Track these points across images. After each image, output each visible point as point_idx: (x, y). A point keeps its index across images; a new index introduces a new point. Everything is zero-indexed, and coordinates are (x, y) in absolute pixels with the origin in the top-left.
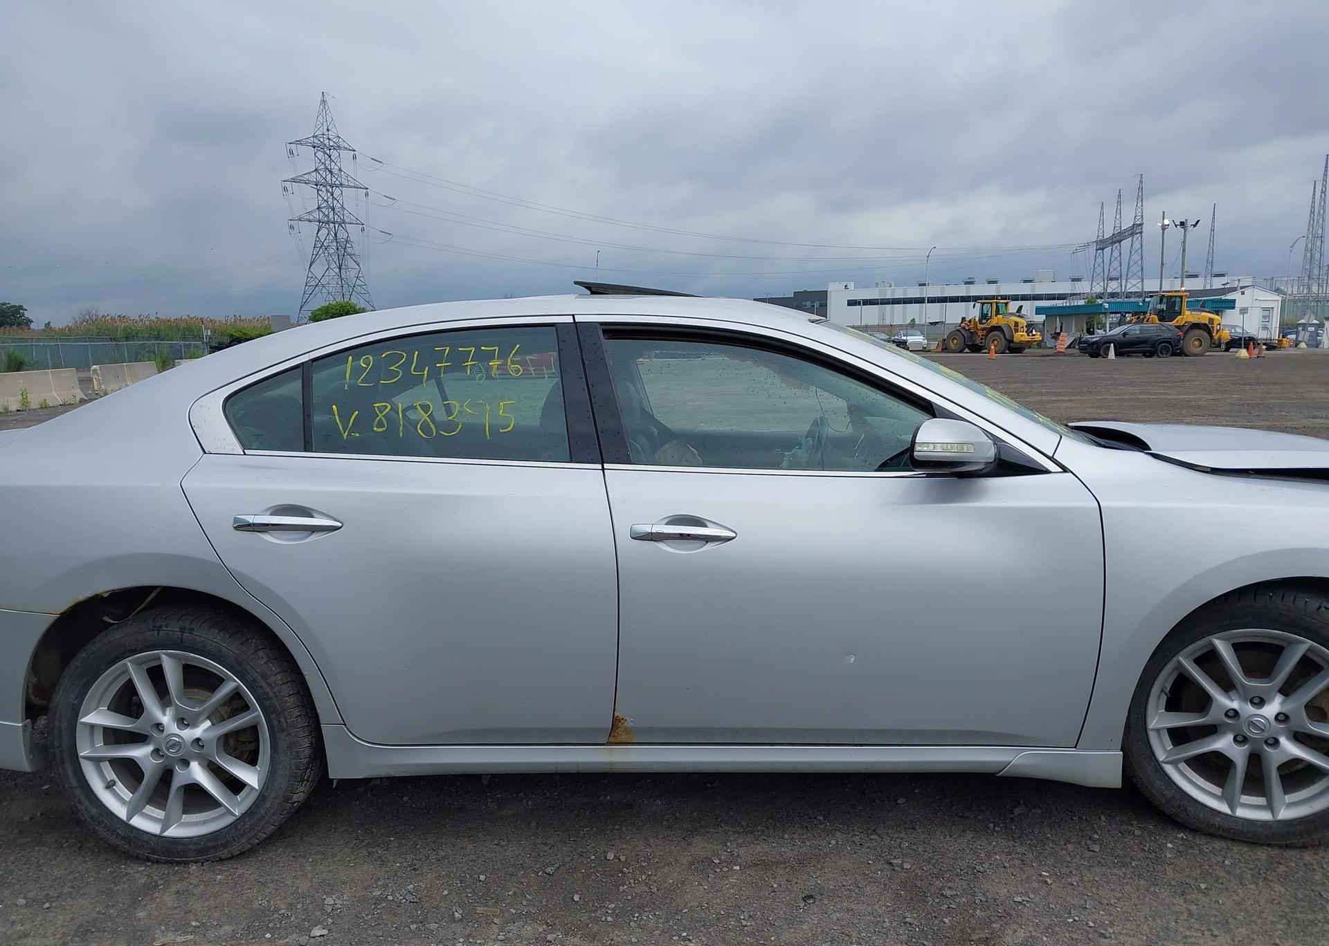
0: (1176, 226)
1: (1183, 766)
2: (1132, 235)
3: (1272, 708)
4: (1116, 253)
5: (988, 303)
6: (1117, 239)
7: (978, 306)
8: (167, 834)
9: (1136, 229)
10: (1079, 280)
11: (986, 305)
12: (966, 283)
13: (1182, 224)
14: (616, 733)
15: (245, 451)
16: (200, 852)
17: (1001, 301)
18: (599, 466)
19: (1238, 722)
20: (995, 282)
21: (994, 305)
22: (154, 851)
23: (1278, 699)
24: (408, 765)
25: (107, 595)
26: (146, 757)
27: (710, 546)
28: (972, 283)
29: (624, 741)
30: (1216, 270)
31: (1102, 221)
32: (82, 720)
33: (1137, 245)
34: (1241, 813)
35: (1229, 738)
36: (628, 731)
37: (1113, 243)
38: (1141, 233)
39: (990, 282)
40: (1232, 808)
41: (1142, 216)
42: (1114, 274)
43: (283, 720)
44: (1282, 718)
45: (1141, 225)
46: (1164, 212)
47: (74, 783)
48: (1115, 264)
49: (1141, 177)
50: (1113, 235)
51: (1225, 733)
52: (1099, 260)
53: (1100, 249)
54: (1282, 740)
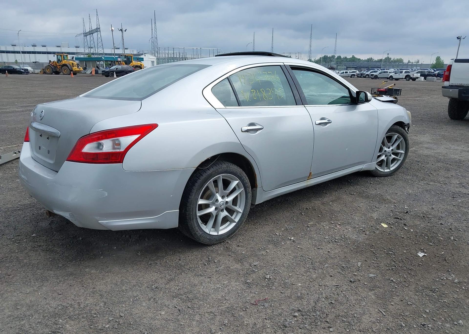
0: (119, 30)
2: (97, 31)
3: (391, 148)
4: (92, 38)
5: (59, 55)
6: (91, 33)
7: (56, 56)
8: (219, 234)
9: (98, 30)
10: (78, 47)
11: (58, 56)
12: (33, 46)
13: (121, 30)
14: (310, 176)
15: (226, 107)
16: (228, 236)
17: (65, 55)
18: (303, 106)
19: (386, 152)
20: (45, 46)
21: (62, 56)
22: (217, 241)
23: (392, 146)
24: (270, 196)
25: (210, 158)
26: (213, 211)
27: (328, 125)
28: (35, 46)
29: (310, 179)
31: (84, 26)
32: (198, 203)
33: (99, 36)
34: (385, 171)
37: (90, 34)
38: (100, 31)
39: (43, 46)
41: (99, 25)
42: (92, 46)
44: (392, 150)
45: (100, 28)
46: (111, 25)
47: (196, 225)
48: (92, 42)
49: (97, 10)
50: (90, 31)
51: (383, 155)
52: (86, 40)
53: (85, 36)
54: (392, 155)
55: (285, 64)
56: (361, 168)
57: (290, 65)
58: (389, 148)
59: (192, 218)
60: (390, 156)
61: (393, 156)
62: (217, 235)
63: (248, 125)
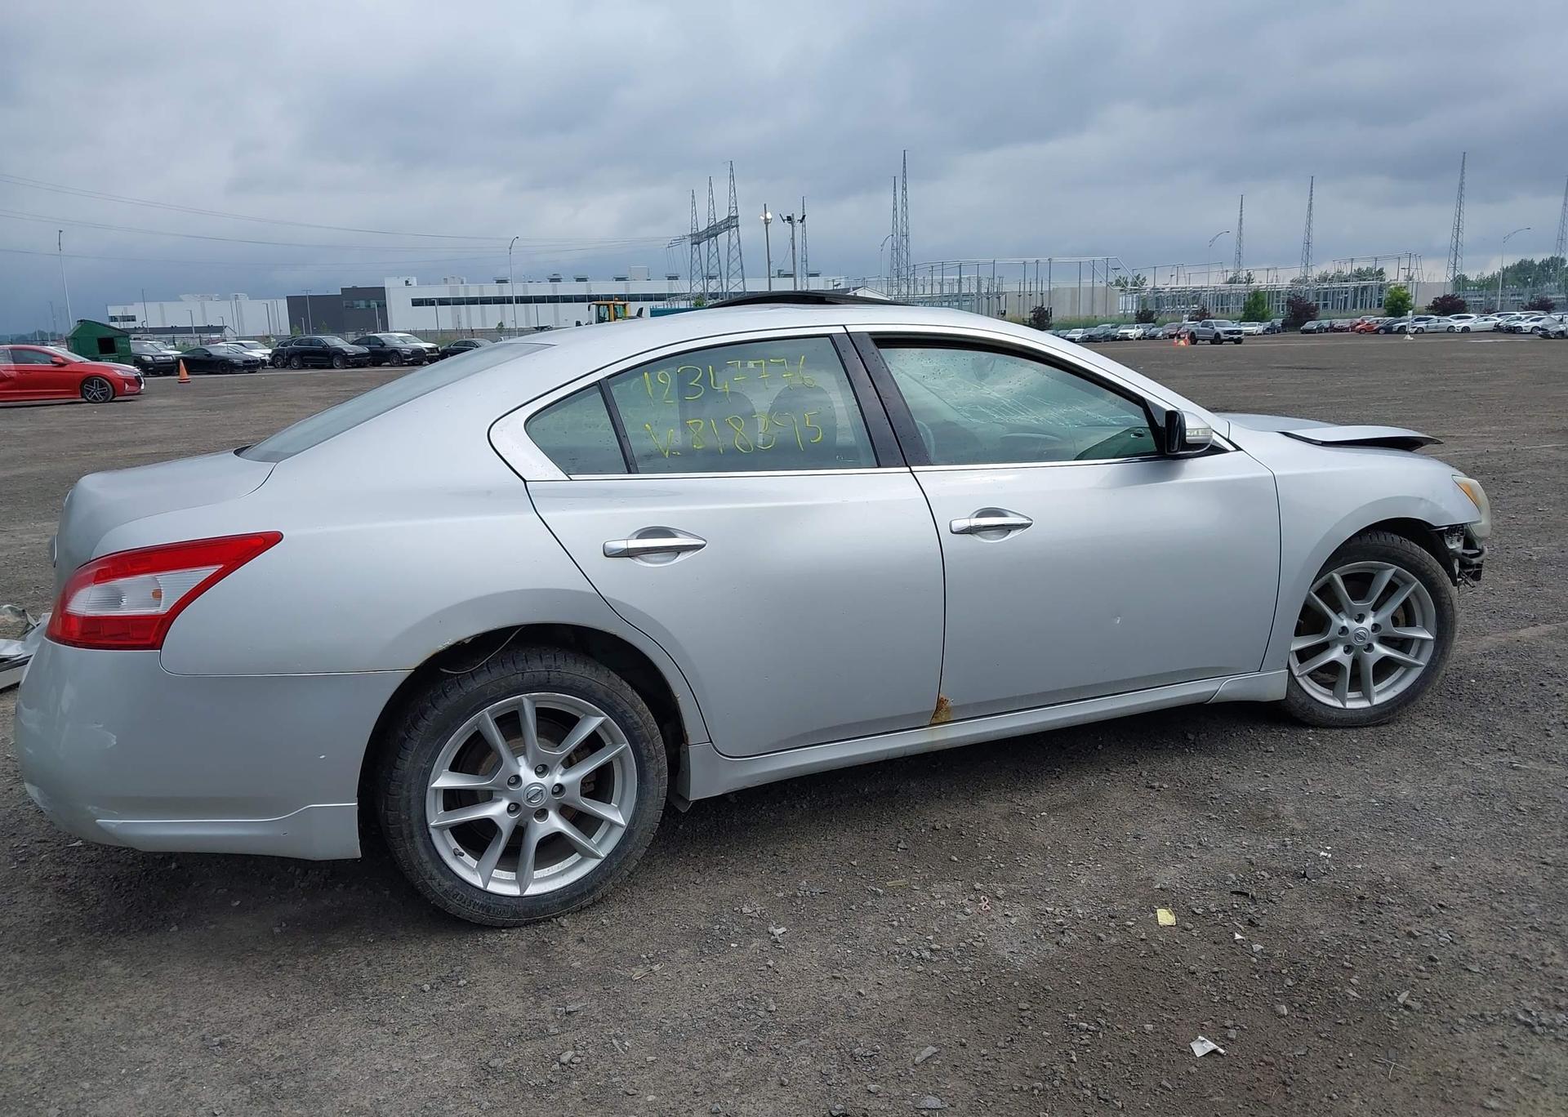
0: (784, 221)
1: (1306, 677)
2: (728, 228)
3: (1369, 622)
4: (713, 249)
5: (604, 305)
6: (713, 232)
7: (594, 307)
9: (731, 223)
10: (676, 278)
11: (602, 307)
12: (552, 280)
13: (789, 219)
14: (940, 713)
15: (570, 476)
16: (566, 904)
17: (618, 303)
18: (907, 469)
19: (1347, 636)
20: (584, 280)
21: (612, 307)
22: (516, 914)
23: (1372, 613)
24: (758, 775)
25: (469, 641)
26: (502, 815)
27: (1013, 534)
28: (558, 280)
29: (943, 721)
30: (812, 270)
31: (694, 212)
32: (434, 785)
33: (734, 240)
34: (1349, 705)
35: (1340, 649)
36: (948, 710)
37: (709, 237)
38: (737, 226)
39: (579, 280)
40: (1344, 704)
41: (736, 208)
42: (712, 272)
43: (651, 747)
44: (1376, 627)
45: (737, 217)
46: (765, 205)
47: (425, 857)
48: (714, 261)
49: (731, 164)
50: (708, 228)
51: (1336, 646)
52: (696, 256)
53: (695, 243)
54: (1375, 645)
55: (851, 329)
56: (1213, 691)
57: (871, 334)
58: (1360, 618)
59: (405, 832)
60: (1370, 647)
61: (1382, 651)
62: (519, 897)
63: (637, 535)
